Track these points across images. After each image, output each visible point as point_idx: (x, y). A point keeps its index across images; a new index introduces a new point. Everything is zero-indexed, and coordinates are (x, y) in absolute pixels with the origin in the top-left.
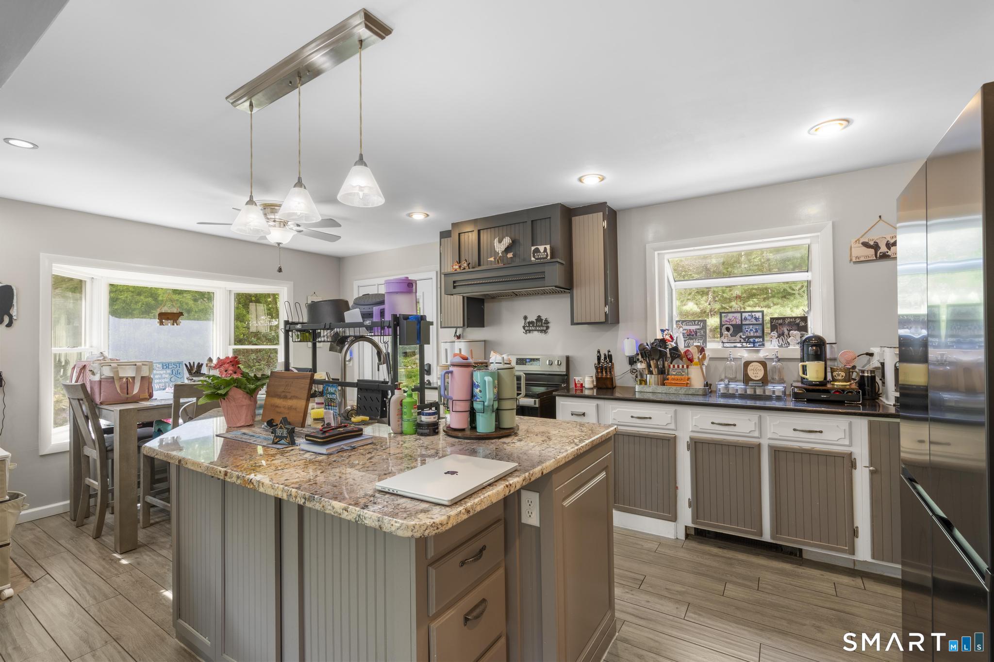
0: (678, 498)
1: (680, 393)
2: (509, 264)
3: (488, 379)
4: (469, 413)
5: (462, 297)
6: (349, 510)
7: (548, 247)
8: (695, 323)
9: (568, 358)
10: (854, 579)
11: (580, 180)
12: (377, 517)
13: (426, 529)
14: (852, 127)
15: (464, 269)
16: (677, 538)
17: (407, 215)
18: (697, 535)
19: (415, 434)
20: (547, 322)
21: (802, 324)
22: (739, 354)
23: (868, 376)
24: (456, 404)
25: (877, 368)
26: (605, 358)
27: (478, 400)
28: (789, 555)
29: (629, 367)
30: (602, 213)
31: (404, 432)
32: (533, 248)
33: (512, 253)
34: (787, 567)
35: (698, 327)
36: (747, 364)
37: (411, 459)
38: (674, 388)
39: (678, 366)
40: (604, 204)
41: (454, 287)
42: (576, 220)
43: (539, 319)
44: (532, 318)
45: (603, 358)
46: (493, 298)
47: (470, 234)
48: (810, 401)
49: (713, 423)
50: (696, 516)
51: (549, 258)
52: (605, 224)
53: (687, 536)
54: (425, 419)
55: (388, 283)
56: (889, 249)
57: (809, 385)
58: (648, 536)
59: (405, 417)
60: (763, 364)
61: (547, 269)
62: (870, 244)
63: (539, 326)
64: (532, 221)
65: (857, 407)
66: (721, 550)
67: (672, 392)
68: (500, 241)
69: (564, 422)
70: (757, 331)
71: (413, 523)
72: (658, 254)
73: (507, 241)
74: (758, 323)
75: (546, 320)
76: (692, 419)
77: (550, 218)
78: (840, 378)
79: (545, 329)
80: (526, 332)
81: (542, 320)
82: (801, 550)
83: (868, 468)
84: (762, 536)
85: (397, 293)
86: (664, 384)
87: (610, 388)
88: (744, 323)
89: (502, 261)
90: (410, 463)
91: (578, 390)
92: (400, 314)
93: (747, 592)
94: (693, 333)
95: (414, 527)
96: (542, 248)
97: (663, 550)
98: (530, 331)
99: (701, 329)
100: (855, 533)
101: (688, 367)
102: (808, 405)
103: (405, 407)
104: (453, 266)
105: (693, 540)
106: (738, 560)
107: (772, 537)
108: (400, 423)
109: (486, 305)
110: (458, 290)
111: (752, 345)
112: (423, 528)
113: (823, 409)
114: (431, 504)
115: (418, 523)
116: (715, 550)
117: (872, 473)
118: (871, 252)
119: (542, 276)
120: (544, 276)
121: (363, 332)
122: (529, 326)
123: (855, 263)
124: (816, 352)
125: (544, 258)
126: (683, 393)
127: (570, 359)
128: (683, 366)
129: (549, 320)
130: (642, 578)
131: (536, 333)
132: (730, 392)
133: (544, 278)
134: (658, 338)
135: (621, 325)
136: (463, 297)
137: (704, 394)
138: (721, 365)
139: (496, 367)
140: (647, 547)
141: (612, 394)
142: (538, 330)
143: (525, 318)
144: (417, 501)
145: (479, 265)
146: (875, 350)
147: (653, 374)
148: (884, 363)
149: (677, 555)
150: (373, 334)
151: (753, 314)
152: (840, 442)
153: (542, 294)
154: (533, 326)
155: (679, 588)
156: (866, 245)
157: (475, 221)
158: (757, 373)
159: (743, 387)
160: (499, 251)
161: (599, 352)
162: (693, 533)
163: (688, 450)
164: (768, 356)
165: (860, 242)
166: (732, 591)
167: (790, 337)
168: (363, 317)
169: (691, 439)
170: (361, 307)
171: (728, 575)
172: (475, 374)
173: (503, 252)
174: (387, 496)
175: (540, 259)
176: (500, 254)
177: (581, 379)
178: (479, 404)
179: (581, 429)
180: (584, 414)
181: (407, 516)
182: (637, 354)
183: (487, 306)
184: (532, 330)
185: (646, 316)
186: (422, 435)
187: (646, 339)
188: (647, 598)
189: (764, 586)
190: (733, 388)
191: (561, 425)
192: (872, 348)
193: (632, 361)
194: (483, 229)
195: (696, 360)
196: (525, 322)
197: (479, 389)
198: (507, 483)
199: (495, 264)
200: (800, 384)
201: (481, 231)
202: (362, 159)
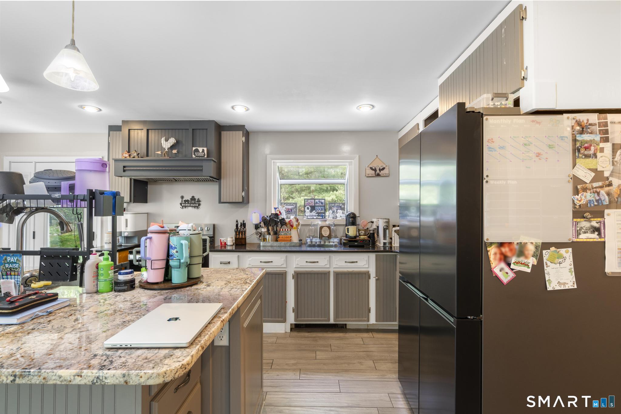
0: (287, 308)
1: (287, 245)
2: (174, 157)
3: (184, 242)
4: (164, 269)
5: (129, 179)
6: (83, 374)
7: (205, 149)
8: (291, 205)
9: (214, 226)
10: (369, 334)
11: (233, 108)
12: (121, 374)
13: (177, 372)
14: (374, 110)
15: (134, 157)
16: (286, 332)
17: (79, 106)
18: (297, 327)
19: (112, 291)
20: (199, 201)
21: (343, 206)
22: (317, 222)
23: (372, 233)
24: (154, 263)
25: (375, 229)
26: (241, 225)
27: (174, 259)
28: (341, 328)
29: (254, 231)
30: (242, 132)
31: (99, 291)
32: (194, 148)
33: (177, 150)
34: (341, 335)
35: (293, 207)
36: (321, 228)
37: (123, 314)
38: (283, 242)
39: (285, 230)
40: (243, 126)
41: (124, 171)
42: (224, 134)
43: (193, 198)
44: (188, 197)
45: (239, 225)
46: (155, 181)
47: (140, 131)
48: (350, 246)
49: (307, 262)
50: (297, 317)
51: (206, 156)
52: (244, 139)
53: (291, 329)
54: (121, 278)
55: (78, 162)
56: (380, 171)
57: (350, 238)
58: (270, 335)
59: (101, 278)
60: (329, 227)
61: (205, 165)
62: (373, 169)
63: (193, 203)
64: (193, 129)
65: (369, 248)
66: (309, 334)
67: (282, 245)
68: (167, 140)
69: (231, 269)
70: (322, 210)
71: (164, 369)
72: (273, 162)
73: (172, 141)
74: (322, 205)
75: (198, 199)
76: (296, 260)
77: (207, 129)
78: (362, 234)
79: (197, 205)
80: (183, 207)
81: (196, 199)
82: (346, 324)
83: (375, 278)
84: (329, 321)
85: (90, 171)
86: (277, 241)
87: (244, 245)
88: (316, 205)
89: (168, 155)
90: (124, 317)
91: (223, 246)
92: (95, 190)
93: (327, 354)
94: (290, 210)
95: (165, 373)
96: (200, 149)
97: (280, 341)
98: (185, 207)
99: (294, 208)
100: (369, 311)
101: (290, 230)
102: (350, 248)
103: (102, 269)
104: (123, 154)
105: (295, 331)
106: (319, 337)
107: (335, 320)
108: (95, 283)
109: (149, 186)
110: (127, 173)
111: (321, 218)
112: (174, 372)
113: (356, 250)
114: (171, 349)
115: (168, 369)
116: (307, 334)
117: (377, 280)
118: (373, 172)
119: (200, 169)
120: (202, 169)
121: (49, 204)
122: (185, 203)
123: (367, 177)
124: (353, 221)
125: (202, 156)
126: (288, 246)
127: (216, 226)
128: (288, 230)
129: (201, 199)
130: (271, 361)
131: (190, 208)
132: (313, 243)
133: (202, 170)
134: (272, 213)
135: (250, 204)
136: (131, 179)
137: (300, 245)
138: (307, 229)
139: (188, 233)
140: (270, 341)
141: (245, 248)
142: (192, 206)
143: (182, 197)
144: (154, 350)
145: (147, 156)
146: (374, 220)
147: (270, 235)
148: (378, 226)
149: (288, 342)
150: (60, 206)
151: (320, 200)
152: (364, 267)
153: (196, 181)
154: (189, 203)
155: (293, 362)
156: (371, 168)
157: (144, 122)
158: (326, 233)
159: (319, 241)
160: (165, 147)
161: (237, 221)
162: (294, 327)
163: (293, 279)
164: (330, 223)
165: (370, 167)
166: (320, 355)
167: (337, 213)
168: (48, 191)
169: (295, 272)
170: (45, 180)
171: (316, 347)
172: (171, 239)
173: (168, 149)
174: (120, 351)
175: (199, 156)
176: (166, 150)
177: (225, 239)
178: (175, 261)
179: (246, 273)
180: (229, 263)
181: (154, 365)
182: (260, 223)
183: (150, 188)
184: (188, 206)
185: (266, 199)
186: (120, 291)
187: (266, 214)
188: (277, 373)
189: (334, 348)
190: (315, 241)
191: (229, 271)
192: (373, 219)
193: (257, 227)
194: (151, 129)
195: (295, 226)
196: (182, 200)
197: (176, 250)
198: (222, 319)
199: (161, 157)
200: (345, 238)
201: (150, 131)
202: (75, 45)
